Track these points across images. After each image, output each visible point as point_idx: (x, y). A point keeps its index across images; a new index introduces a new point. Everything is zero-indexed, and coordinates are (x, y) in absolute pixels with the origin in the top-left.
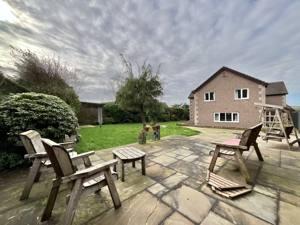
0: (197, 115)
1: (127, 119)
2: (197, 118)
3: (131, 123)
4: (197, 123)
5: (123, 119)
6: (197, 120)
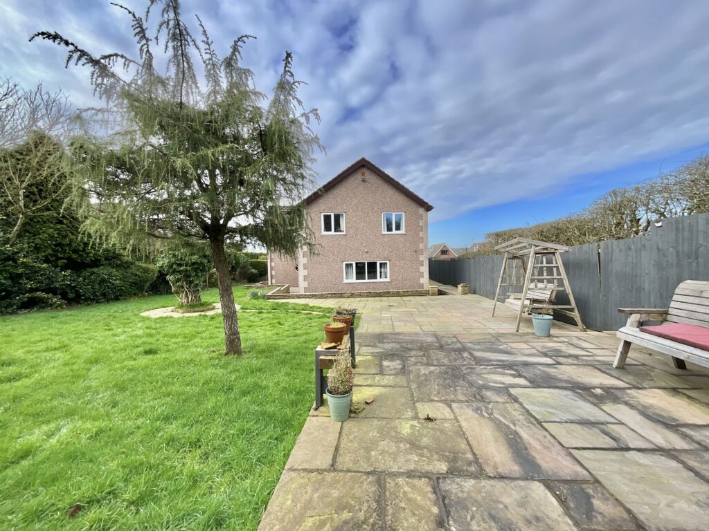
0: (304, 269)
2: (305, 276)
4: (305, 289)
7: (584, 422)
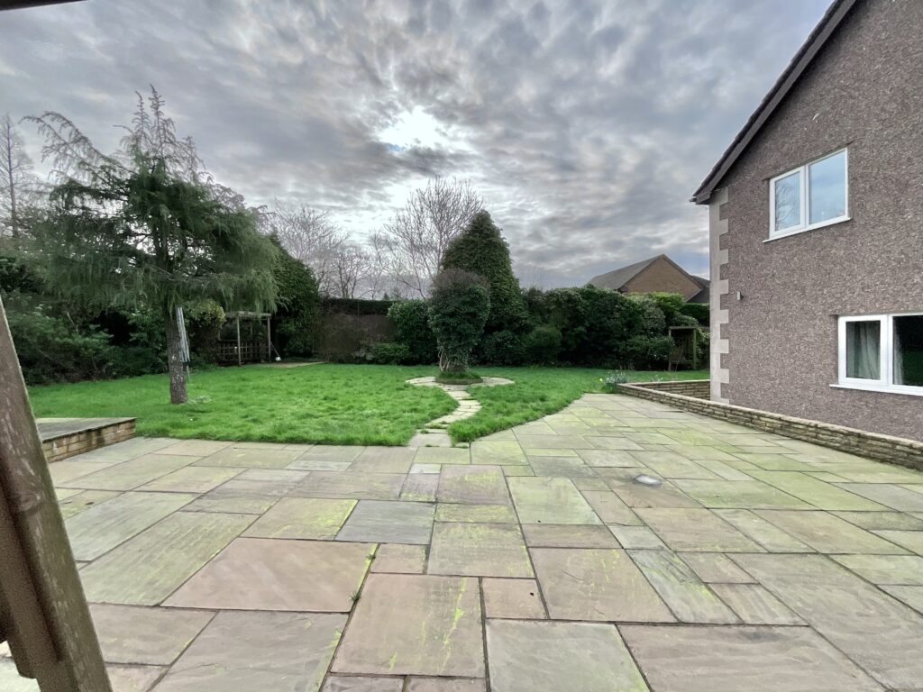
0: (722, 337)
4: (722, 385)
6: (722, 367)
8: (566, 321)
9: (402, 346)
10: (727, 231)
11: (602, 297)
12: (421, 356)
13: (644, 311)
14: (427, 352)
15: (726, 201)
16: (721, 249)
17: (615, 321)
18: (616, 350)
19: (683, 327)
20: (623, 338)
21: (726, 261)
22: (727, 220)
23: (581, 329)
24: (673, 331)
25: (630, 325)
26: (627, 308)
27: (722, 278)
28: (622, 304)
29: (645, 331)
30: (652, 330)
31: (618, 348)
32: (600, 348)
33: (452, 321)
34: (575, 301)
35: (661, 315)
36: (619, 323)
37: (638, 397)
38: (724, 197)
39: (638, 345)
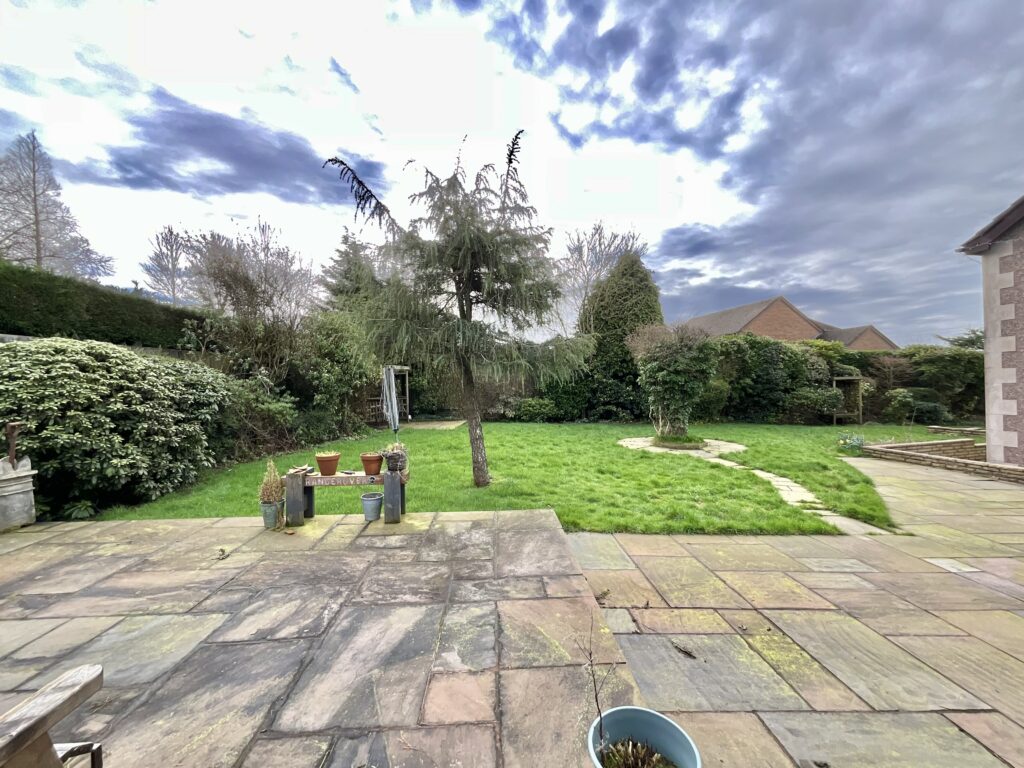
0: (1006, 397)
1: (605, 404)
2: (1006, 417)
3: (627, 421)
4: (1007, 449)
5: (592, 406)
6: (1005, 430)
7: (77, 652)
8: (735, 374)
9: (546, 401)
10: (1012, 285)
11: (766, 346)
12: (566, 412)
13: (807, 360)
14: (573, 407)
15: (1011, 253)
16: (1002, 304)
17: (780, 373)
18: (781, 403)
19: (846, 378)
20: (786, 391)
21: (1012, 317)
22: (1012, 274)
23: (748, 381)
24: (837, 381)
25: (793, 377)
26: (790, 357)
27: (1004, 334)
28: (785, 353)
29: (810, 383)
30: (817, 381)
31: (784, 402)
32: (764, 402)
33: (681, 379)
34: (744, 351)
35: (823, 364)
36: (785, 374)
37: (905, 461)
38: (1008, 248)
39: (807, 398)
